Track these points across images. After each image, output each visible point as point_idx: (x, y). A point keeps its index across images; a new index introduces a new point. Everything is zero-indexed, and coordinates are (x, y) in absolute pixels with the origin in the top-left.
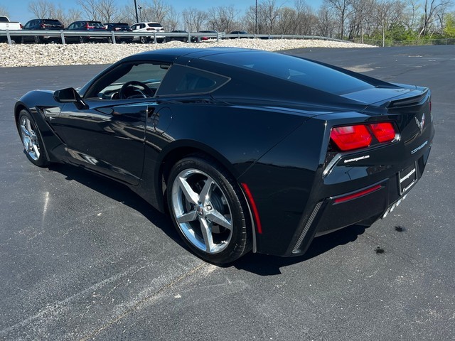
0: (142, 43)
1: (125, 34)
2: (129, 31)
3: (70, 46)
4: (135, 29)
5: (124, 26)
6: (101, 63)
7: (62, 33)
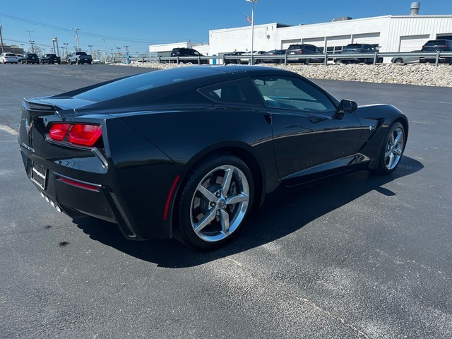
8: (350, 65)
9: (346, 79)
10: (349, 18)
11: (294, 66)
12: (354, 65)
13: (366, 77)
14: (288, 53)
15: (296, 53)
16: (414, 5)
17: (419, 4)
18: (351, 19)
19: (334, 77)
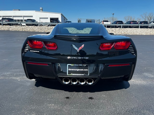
0: (152, 28)
1: (146, 25)
2: (147, 24)
3: (123, 29)
4: (151, 23)
5: (146, 22)
6: (131, 34)
7: (122, 25)
8: (30, 26)
9: (31, 31)
10: (19, 10)
11: (7, 26)
12: (31, 26)
13: (38, 30)
14: (2, 21)
15: (6, 21)
16: (41, 8)
17: (42, 8)
18: (20, 10)
19: (26, 30)
